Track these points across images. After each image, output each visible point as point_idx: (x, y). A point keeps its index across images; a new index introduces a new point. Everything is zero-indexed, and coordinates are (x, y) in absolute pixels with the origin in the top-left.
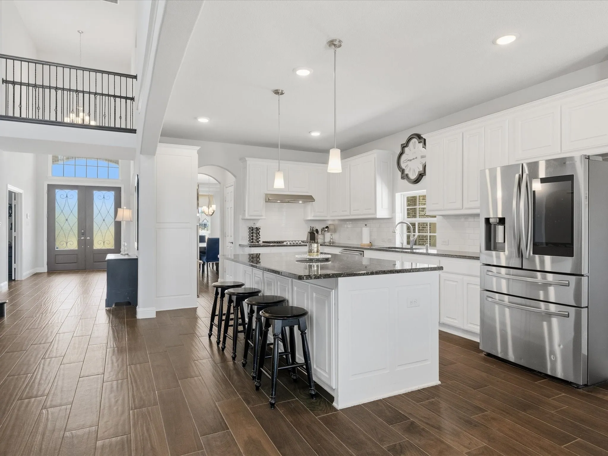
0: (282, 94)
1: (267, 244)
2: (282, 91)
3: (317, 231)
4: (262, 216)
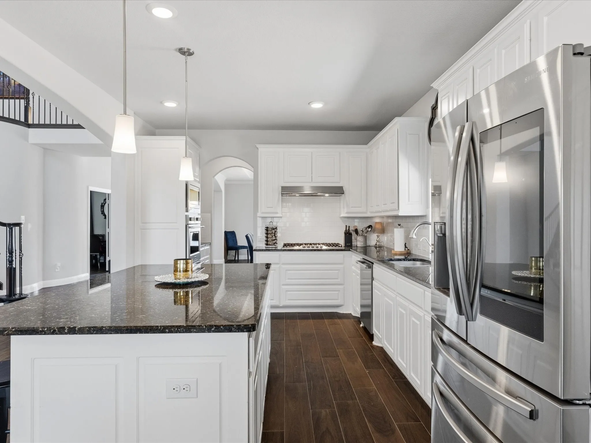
0: (191, 54)
1: (289, 247)
2: (189, 50)
3: (356, 231)
4: (277, 213)
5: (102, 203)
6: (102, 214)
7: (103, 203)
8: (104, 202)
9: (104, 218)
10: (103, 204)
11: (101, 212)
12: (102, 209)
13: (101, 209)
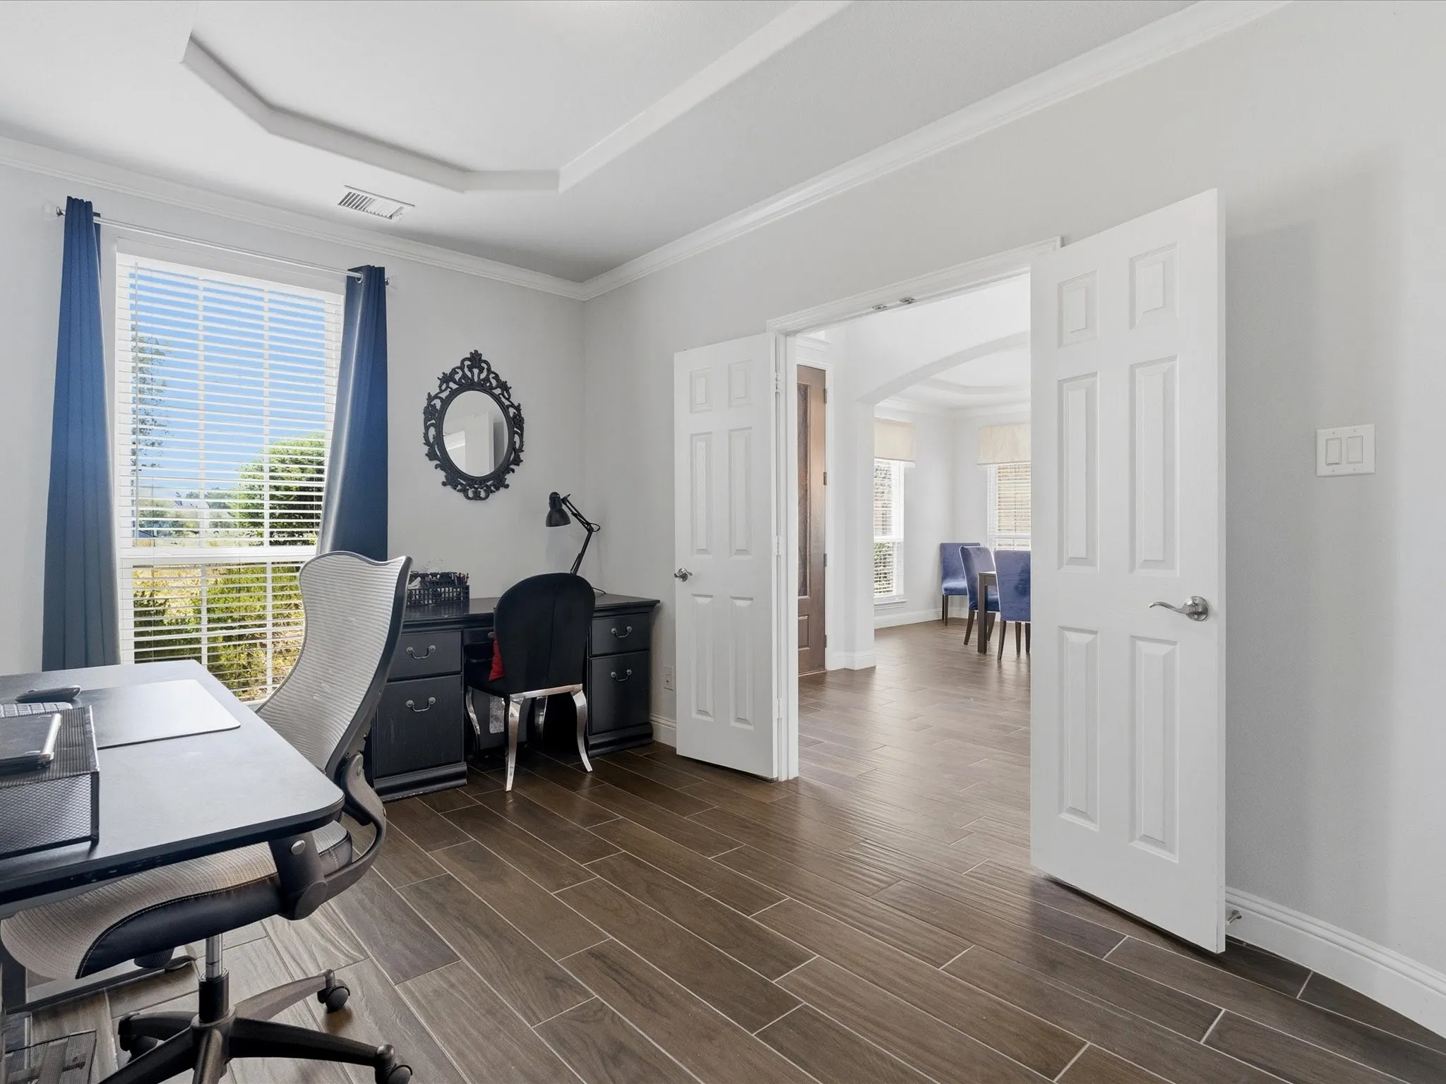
5: (430, 398)
6: (431, 456)
7: (436, 397)
8: (441, 391)
9: (444, 484)
10: (438, 403)
11: (426, 449)
12: (432, 431)
13: (427, 428)
